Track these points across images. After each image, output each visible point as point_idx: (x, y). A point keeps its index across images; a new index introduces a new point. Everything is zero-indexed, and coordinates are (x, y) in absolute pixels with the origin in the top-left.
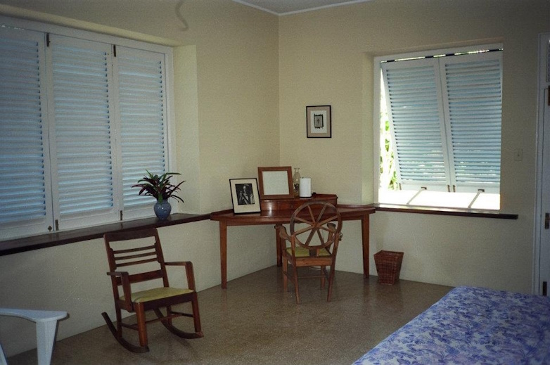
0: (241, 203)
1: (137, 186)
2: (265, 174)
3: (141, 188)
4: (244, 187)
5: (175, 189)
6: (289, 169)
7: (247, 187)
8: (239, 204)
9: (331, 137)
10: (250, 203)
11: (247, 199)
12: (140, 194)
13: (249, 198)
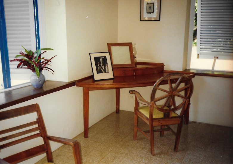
0: (99, 72)
1: (14, 60)
2: (113, 49)
3: (18, 63)
4: (101, 59)
5: (48, 62)
6: (130, 45)
7: (103, 59)
8: (98, 73)
9: (159, 20)
10: (106, 72)
11: (104, 68)
12: (18, 67)
13: (105, 68)
